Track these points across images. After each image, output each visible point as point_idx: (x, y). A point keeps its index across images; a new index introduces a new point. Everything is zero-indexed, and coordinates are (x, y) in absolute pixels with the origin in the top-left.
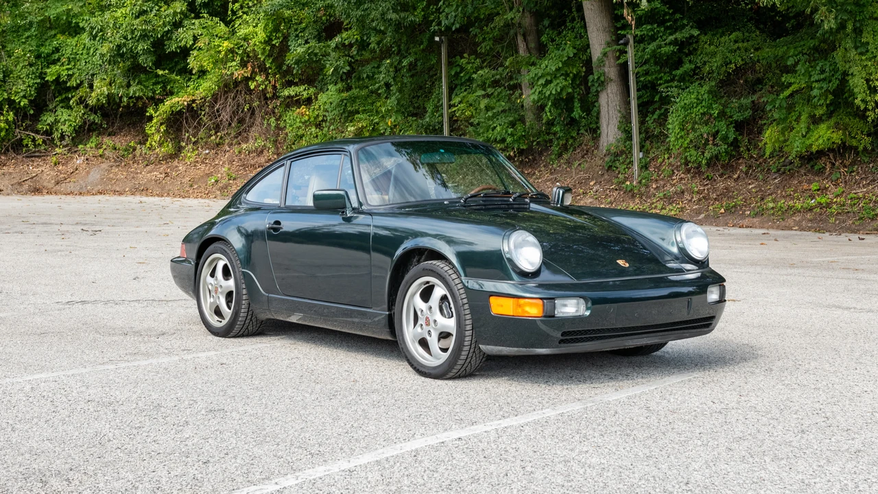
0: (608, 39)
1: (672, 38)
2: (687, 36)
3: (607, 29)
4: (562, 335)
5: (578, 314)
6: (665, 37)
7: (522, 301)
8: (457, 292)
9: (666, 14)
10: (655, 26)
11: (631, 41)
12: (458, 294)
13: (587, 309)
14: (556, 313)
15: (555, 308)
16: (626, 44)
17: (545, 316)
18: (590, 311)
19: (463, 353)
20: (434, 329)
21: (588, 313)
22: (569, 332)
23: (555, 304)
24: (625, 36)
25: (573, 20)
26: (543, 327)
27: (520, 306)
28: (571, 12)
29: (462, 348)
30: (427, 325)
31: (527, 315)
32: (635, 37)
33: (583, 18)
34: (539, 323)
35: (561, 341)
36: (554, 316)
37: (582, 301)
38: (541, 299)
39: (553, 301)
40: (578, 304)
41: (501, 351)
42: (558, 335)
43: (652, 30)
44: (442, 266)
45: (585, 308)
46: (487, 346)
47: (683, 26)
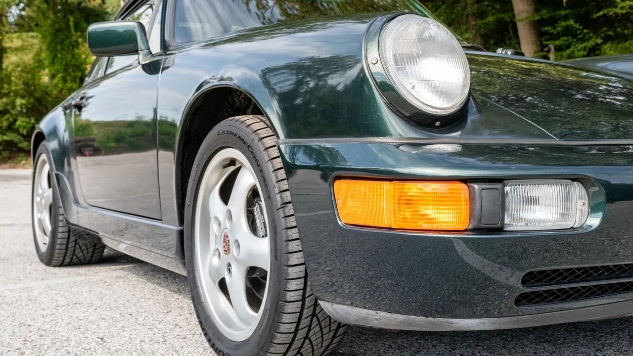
0: (536, 49)
1: (583, 45)
2: (593, 44)
3: (535, 43)
4: (525, 282)
5: (568, 224)
6: (577, 46)
7: (413, 189)
8: (273, 175)
9: (578, 29)
10: (570, 37)
11: (553, 49)
12: (275, 180)
13: (593, 209)
14: (507, 221)
15: (503, 208)
16: (549, 51)
17: (476, 230)
18: (601, 214)
19: (286, 318)
20: (236, 260)
21: (594, 221)
22: (541, 272)
23: (504, 196)
24: (547, 45)
25: (510, 39)
26: (473, 259)
27: (409, 202)
28: (509, 33)
29: (282, 307)
30: (225, 251)
31: (425, 226)
32: (555, 47)
33: (517, 37)
34: (461, 248)
35: (523, 299)
36: (500, 230)
37: (577, 190)
38: (465, 180)
39: (499, 186)
40: (567, 198)
41: (365, 319)
42: (514, 279)
43: (568, 40)
44: (256, 127)
45: (586, 208)
46: (336, 306)
47: (591, 38)
